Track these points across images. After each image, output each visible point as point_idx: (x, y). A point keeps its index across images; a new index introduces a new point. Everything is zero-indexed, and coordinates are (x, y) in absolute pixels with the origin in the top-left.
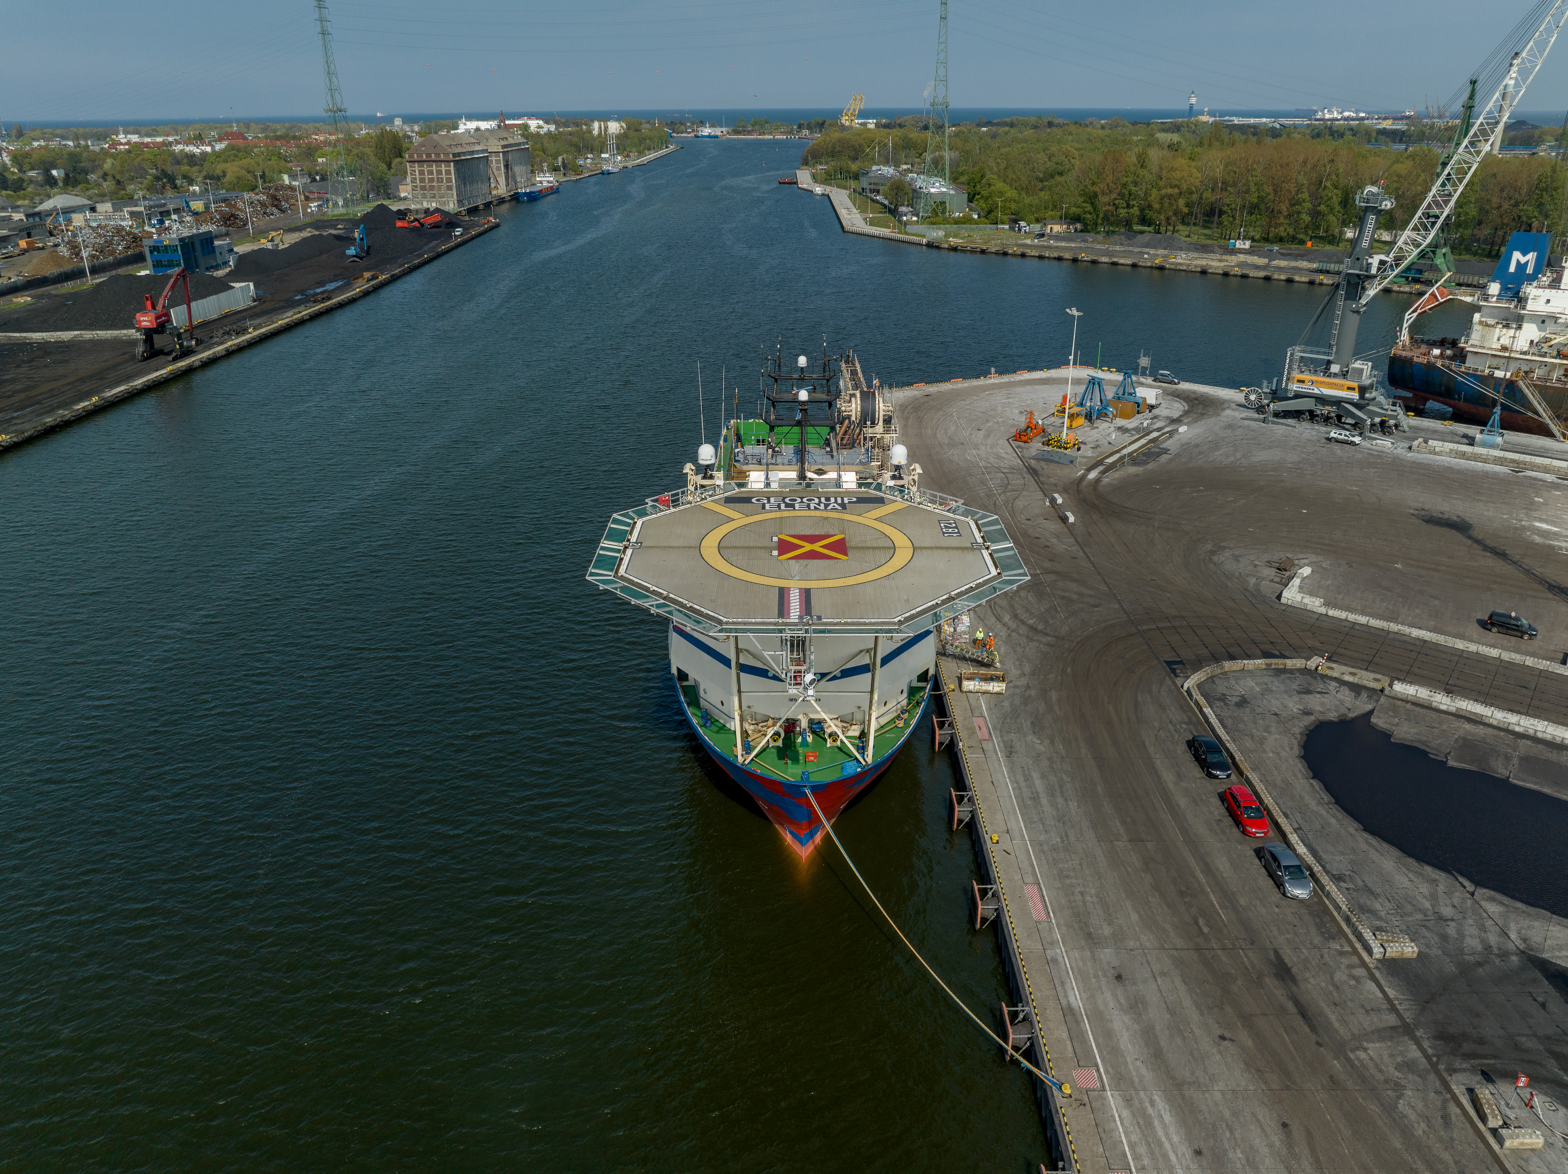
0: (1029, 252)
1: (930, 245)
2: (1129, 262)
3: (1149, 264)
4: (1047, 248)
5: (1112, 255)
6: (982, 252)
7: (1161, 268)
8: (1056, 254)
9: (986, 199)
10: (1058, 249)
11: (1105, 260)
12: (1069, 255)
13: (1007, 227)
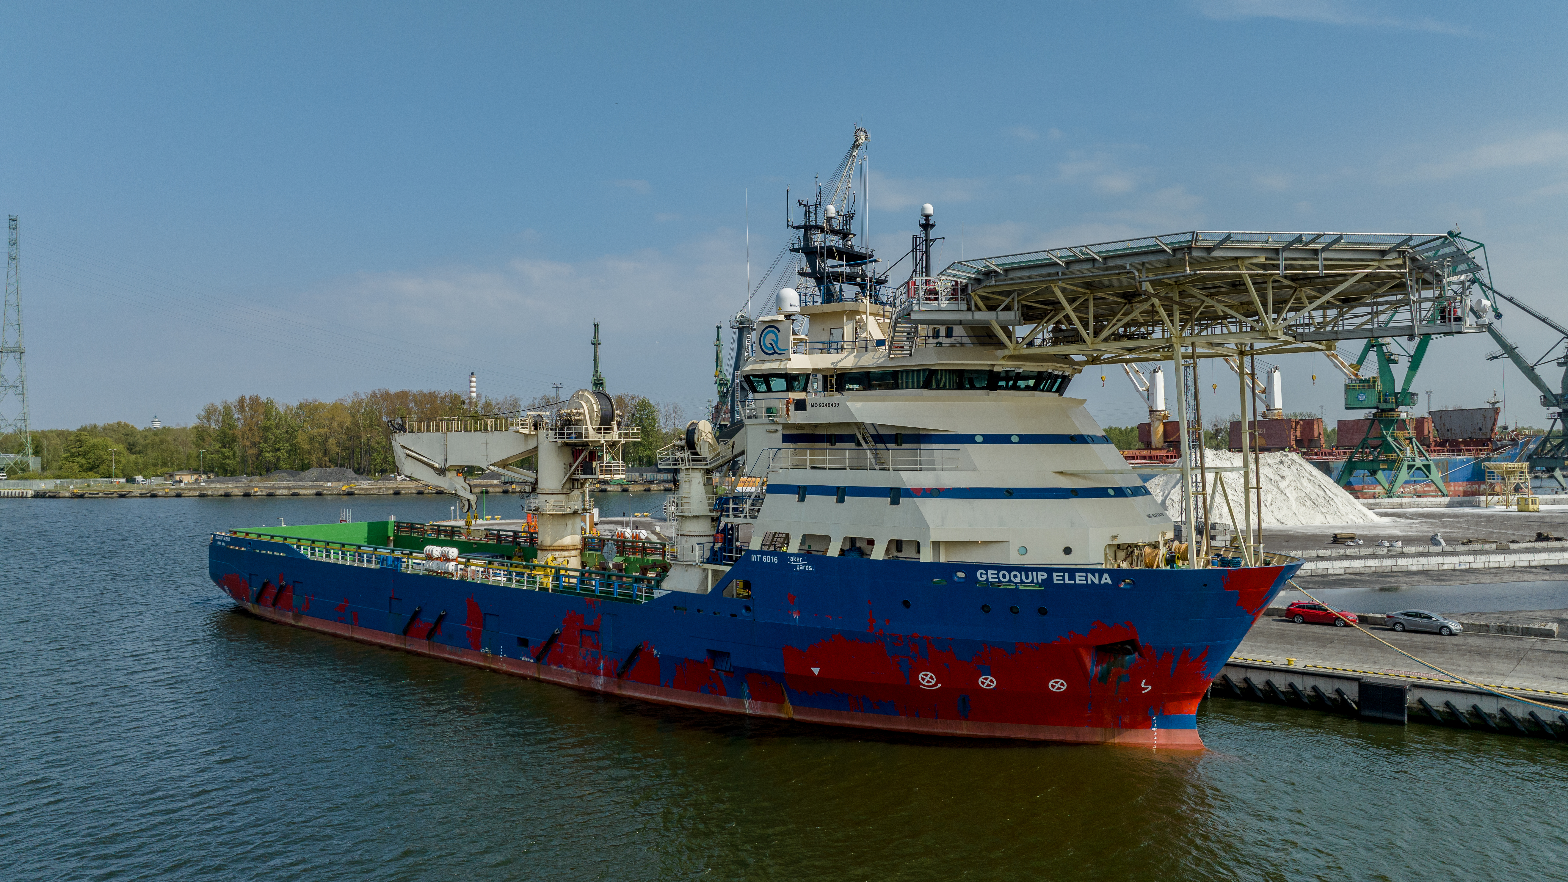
0: (184, 493)
1: (39, 495)
2: (312, 491)
3: (336, 492)
4: (205, 489)
5: (289, 488)
6: (122, 496)
7: (351, 494)
8: (222, 492)
9: (85, 455)
10: (221, 488)
11: (285, 492)
12: (236, 492)
13: (123, 480)
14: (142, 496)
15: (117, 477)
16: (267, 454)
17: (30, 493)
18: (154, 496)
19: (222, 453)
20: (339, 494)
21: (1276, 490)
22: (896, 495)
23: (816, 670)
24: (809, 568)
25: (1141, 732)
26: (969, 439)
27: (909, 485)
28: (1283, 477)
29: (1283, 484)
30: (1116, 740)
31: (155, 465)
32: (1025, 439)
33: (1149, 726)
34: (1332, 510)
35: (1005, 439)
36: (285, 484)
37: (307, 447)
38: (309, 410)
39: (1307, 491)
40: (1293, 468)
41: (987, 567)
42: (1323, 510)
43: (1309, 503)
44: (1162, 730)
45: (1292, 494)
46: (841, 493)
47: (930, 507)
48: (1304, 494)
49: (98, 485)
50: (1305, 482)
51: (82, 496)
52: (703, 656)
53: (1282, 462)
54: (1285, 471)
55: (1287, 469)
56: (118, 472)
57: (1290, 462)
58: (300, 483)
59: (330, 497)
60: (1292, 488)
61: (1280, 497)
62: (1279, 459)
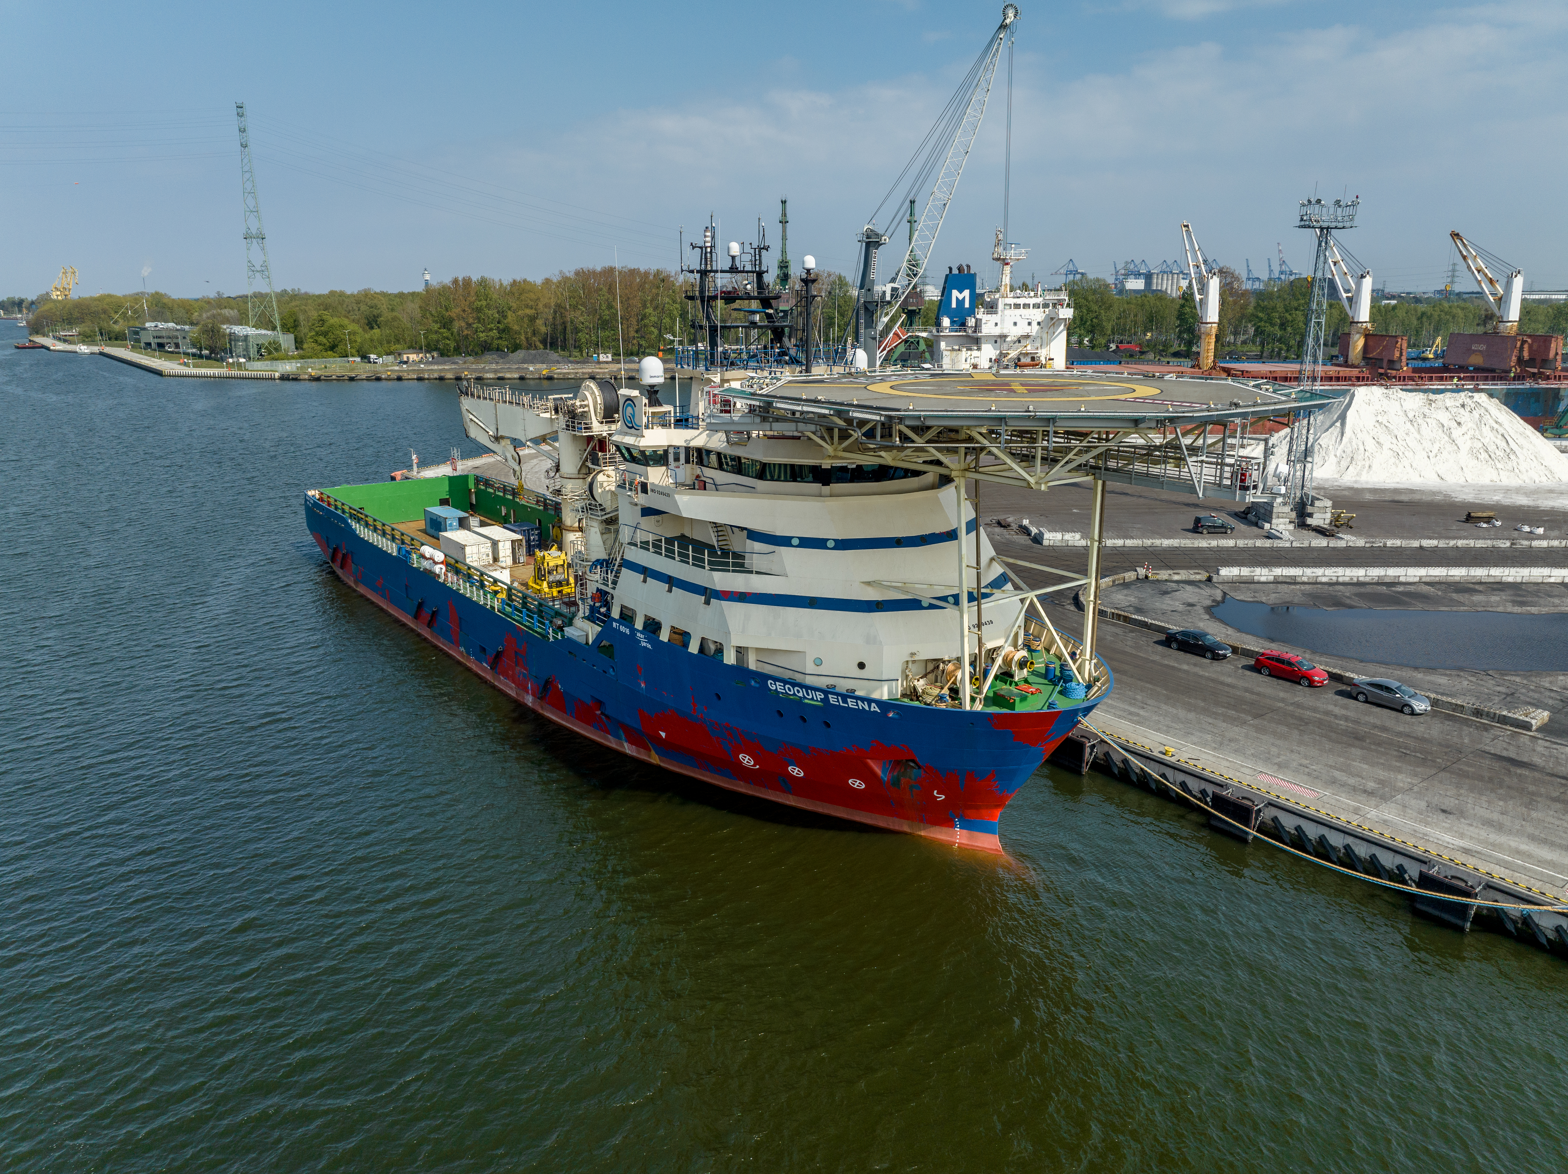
0: (405, 375)
1: (284, 378)
2: (516, 376)
3: (537, 376)
4: (423, 370)
5: (495, 371)
6: (352, 379)
7: (550, 378)
8: (436, 375)
9: (325, 334)
10: (435, 370)
11: (491, 375)
12: (449, 375)
13: (358, 359)
14: (368, 379)
15: (353, 356)
16: (481, 335)
17: (277, 375)
18: (378, 379)
19: (441, 333)
20: (540, 379)
21: (1447, 438)
22: (709, 594)
23: (663, 734)
24: (649, 646)
25: (945, 829)
26: (784, 541)
27: (719, 587)
28: (1459, 424)
29: (1457, 433)
30: (922, 833)
31: (389, 342)
32: (843, 545)
33: (953, 826)
34: (1509, 466)
35: (819, 544)
36: (494, 366)
37: (516, 328)
38: (519, 289)
39: (1486, 441)
40: (1476, 414)
41: (776, 679)
42: (1499, 466)
43: (1484, 455)
44: (965, 831)
45: (1465, 444)
46: (672, 582)
47: (735, 611)
48: (1481, 445)
49: (335, 366)
50: (1486, 430)
51: (318, 379)
52: (588, 701)
53: (1463, 406)
54: (1464, 416)
55: (1467, 414)
56: (354, 351)
57: (1473, 405)
58: (507, 366)
59: (532, 382)
60: (1467, 437)
61: (1450, 448)
62: (1461, 402)
